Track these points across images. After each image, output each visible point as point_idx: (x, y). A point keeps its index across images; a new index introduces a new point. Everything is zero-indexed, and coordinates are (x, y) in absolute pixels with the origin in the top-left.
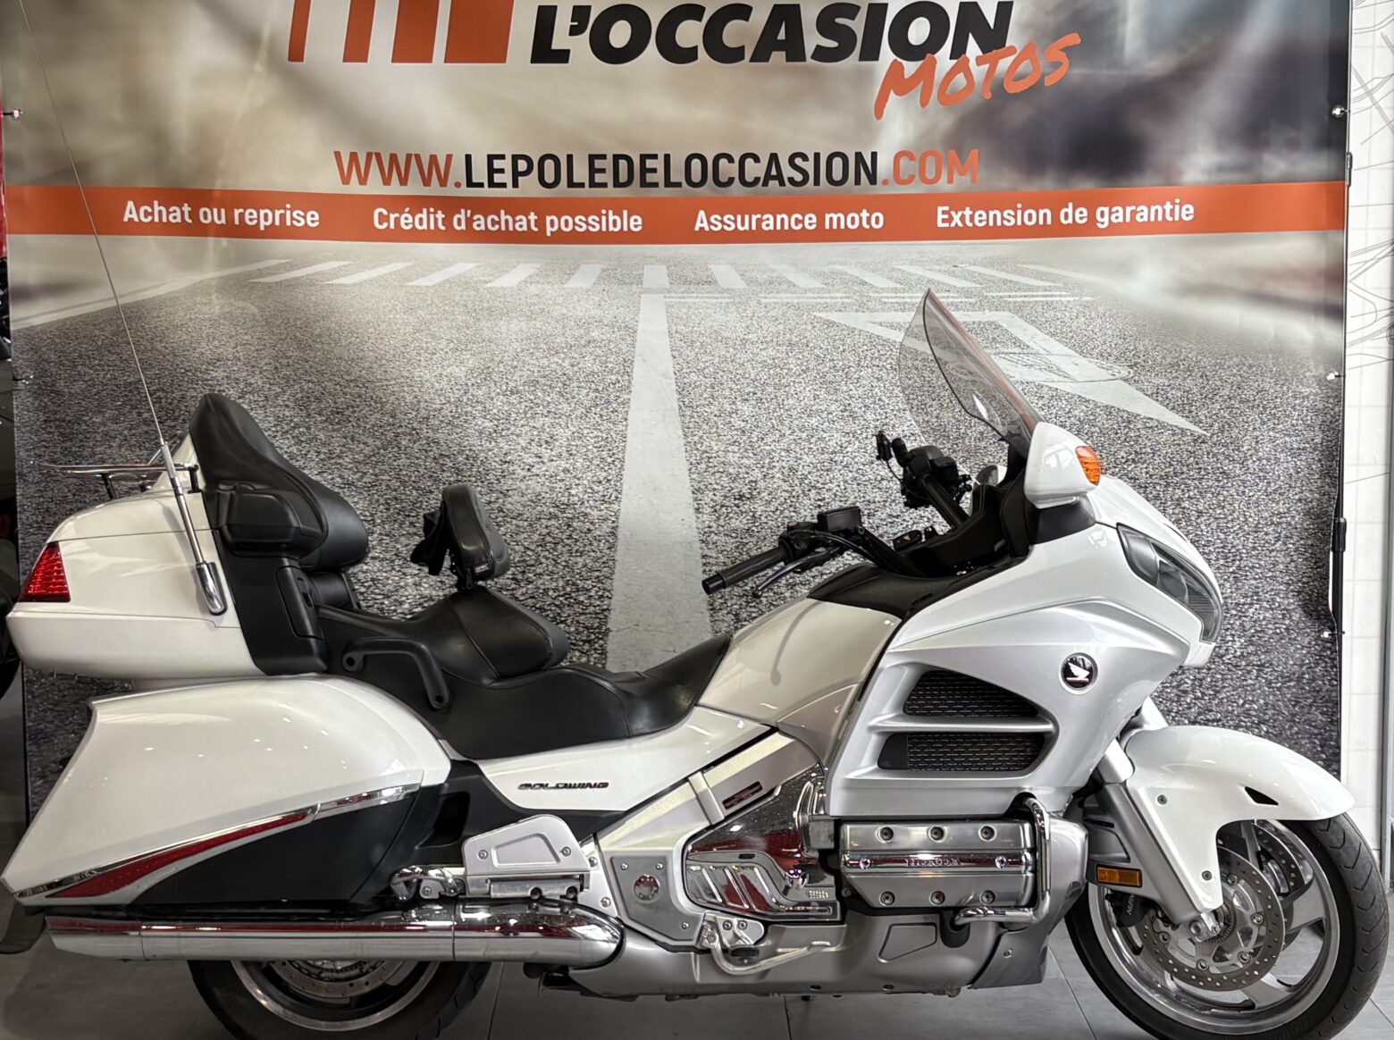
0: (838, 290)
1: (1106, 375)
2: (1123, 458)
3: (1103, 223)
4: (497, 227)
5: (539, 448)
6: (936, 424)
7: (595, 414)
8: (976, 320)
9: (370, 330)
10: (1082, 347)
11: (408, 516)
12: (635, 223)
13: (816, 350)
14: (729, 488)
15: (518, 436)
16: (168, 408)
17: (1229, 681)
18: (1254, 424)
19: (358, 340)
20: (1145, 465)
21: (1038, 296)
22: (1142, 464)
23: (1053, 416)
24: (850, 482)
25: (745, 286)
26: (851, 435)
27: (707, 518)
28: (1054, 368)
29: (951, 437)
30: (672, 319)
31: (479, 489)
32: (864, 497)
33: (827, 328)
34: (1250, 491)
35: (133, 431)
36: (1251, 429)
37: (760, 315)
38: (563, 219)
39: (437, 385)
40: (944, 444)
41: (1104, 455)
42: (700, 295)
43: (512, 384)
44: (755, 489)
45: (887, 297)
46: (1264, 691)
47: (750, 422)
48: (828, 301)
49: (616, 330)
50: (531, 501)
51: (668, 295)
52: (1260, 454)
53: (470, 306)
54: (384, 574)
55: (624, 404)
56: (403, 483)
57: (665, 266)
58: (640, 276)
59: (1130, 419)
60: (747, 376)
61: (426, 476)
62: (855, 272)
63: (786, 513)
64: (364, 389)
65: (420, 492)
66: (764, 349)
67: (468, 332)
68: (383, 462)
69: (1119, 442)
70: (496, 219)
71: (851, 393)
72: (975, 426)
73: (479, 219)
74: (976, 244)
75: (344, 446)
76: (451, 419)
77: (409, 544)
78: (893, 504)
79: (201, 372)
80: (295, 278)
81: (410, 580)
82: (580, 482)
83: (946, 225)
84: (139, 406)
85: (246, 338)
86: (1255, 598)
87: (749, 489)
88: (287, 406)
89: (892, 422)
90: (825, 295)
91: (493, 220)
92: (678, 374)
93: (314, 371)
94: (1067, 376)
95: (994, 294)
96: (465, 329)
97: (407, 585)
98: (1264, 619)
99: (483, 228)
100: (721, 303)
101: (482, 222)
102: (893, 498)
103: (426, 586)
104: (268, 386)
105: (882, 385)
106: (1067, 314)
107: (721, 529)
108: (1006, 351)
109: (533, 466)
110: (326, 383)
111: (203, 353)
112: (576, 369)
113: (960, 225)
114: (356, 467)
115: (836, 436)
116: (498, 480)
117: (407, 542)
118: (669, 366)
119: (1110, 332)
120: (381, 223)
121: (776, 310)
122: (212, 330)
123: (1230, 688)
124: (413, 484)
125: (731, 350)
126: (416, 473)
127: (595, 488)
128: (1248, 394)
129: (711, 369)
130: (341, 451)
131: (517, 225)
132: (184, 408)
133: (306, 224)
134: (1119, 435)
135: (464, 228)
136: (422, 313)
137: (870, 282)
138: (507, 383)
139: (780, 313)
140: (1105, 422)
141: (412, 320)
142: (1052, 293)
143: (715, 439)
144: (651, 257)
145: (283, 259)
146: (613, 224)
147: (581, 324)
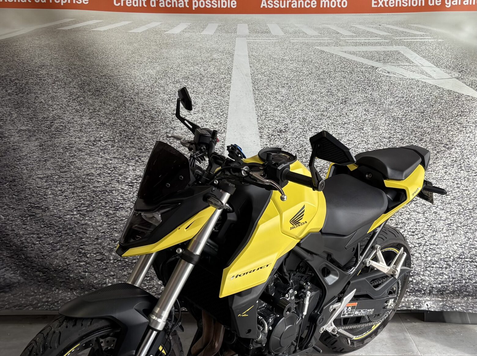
0: (326, 36)
1: (448, 76)
2: (455, 114)
3: (448, 5)
4: (170, 5)
6: (370, 98)
7: (215, 92)
8: (389, 50)
9: (111, 52)
10: (437, 64)
11: (130, 139)
12: (234, 4)
13: (315, 64)
14: (276, 127)
16: (20, 88)
19: (106, 57)
20: (466, 117)
21: (418, 39)
22: (465, 117)
23: (424, 95)
24: (330, 124)
25: (283, 34)
26: (331, 103)
27: (265, 140)
28: (425, 72)
29: (377, 104)
30: (251, 50)
31: (162, 126)
32: (337, 132)
33: (321, 54)
37: (290, 48)
39: (142, 78)
40: (374, 107)
41: (447, 113)
42: (263, 38)
44: (287, 128)
45: (349, 40)
47: (285, 97)
48: (321, 41)
49: (224, 54)
50: (185, 132)
51: (248, 38)
53: (158, 42)
54: (119, 165)
55: (228, 88)
56: (128, 123)
57: (247, 25)
58: (236, 29)
59: (459, 96)
60: (284, 76)
61: (137, 120)
62: (334, 28)
63: (301, 139)
64: (109, 80)
65: (135, 128)
66: (292, 63)
67: (157, 54)
68: (118, 114)
69: (454, 107)
70: (170, 2)
71: (331, 84)
72: (388, 98)
74: (390, 15)
76: (149, 94)
77: (131, 152)
78: (350, 135)
79: (35, 71)
80: (77, 28)
81: (131, 168)
82: (208, 124)
83: (376, 6)
84: (6, 87)
85: (56, 56)
87: (284, 127)
88: (75, 87)
89: (350, 97)
90: (320, 39)
91: (168, 2)
92: (253, 75)
93: (86, 71)
94: (430, 76)
95: (398, 38)
96: (155, 53)
97: (129, 170)
99: (164, 6)
100: (272, 42)
101: (163, 3)
102: (350, 132)
103: (138, 171)
104: (66, 78)
105: (345, 80)
106: (431, 47)
107: (271, 145)
108: (403, 64)
109: (187, 116)
110: (92, 77)
111: (36, 63)
112: (206, 72)
113: (382, 6)
114: (106, 116)
115: (324, 103)
116: (170, 122)
117: (130, 150)
118: (248, 71)
119: (450, 56)
120: (117, 3)
121: (297, 45)
122: (40, 52)
124: (132, 124)
125: (277, 64)
126: (133, 119)
127: (215, 126)
129: (268, 73)
130: (99, 108)
131: (179, 5)
132: (27, 88)
133: (82, 2)
134: (454, 104)
135: (155, 6)
136: (135, 45)
137: (341, 33)
138: (175, 78)
139: (300, 47)
140: (447, 97)
141: (131, 48)
142: (425, 38)
143: (269, 105)
144: (241, 20)
145: (72, 18)
146: (223, 3)
147: (209, 51)
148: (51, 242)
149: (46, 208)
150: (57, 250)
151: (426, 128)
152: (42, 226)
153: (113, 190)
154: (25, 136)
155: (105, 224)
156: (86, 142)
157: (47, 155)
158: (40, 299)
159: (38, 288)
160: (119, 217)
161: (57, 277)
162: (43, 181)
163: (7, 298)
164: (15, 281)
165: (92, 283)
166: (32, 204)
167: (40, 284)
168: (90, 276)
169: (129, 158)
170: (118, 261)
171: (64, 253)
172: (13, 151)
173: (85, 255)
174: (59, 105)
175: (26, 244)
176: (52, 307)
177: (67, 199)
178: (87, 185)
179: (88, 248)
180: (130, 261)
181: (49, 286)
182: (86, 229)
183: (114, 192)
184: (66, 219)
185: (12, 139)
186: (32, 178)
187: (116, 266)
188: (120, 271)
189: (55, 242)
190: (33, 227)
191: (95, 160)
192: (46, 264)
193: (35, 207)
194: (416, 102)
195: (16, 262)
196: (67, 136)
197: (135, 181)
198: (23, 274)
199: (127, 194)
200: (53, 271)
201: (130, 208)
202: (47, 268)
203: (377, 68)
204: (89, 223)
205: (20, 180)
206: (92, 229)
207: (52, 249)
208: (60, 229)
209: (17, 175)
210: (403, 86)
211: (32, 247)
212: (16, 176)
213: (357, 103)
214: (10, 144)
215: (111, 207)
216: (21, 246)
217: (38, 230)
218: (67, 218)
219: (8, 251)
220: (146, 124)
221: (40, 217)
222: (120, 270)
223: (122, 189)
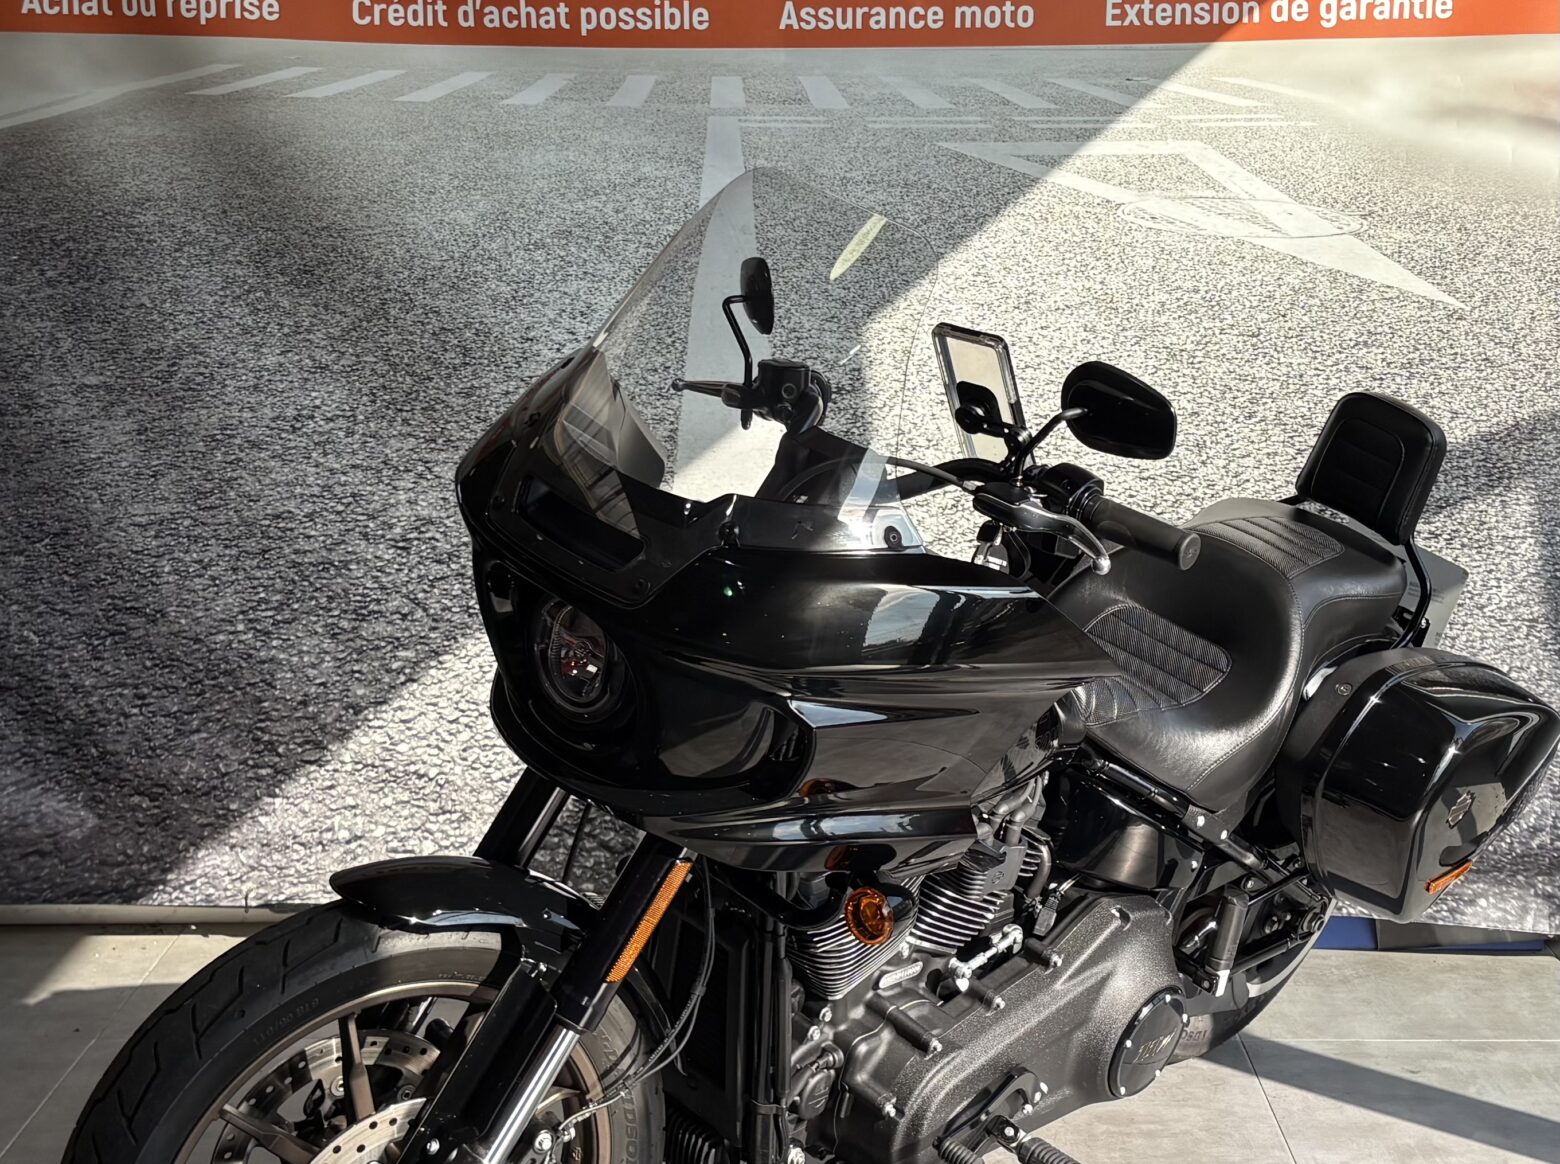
0: (972, 112)
1: (1330, 228)
2: (1351, 340)
3: (1328, 21)
4: (515, 23)
5: (572, 322)
6: (1100, 292)
8: (1156, 153)
9: (347, 160)
10: (1297, 192)
11: (401, 410)
12: (700, 19)
13: (940, 193)
15: (544, 304)
16: (80, 264)
17: (1490, 641)
18: (1529, 295)
19: (331, 173)
20: (1381, 350)
21: (1239, 120)
22: (1378, 348)
23: (1258, 283)
25: (849, 107)
26: (986, 307)
28: (1260, 218)
29: (1120, 310)
30: (751, 151)
31: (493, 374)
33: (955, 164)
34: (1523, 384)
35: (33, 296)
36: (1524, 300)
37: (868, 145)
38: (604, 12)
39: (436, 235)
40: (1110, 319)
41: (1326, 337)
42: (787, 118)
43: (536, 236)
44: (857, 379)
45: (1037, 122)
46: (1538, 655)
47: (852, 289)
48: (958, 126)
49: (675, 164)
51: (743, 118)
52: (1538, 335)
53: (481, 130)
54: (369, 488)
56: (394, 366)
57: (739, 79)
58: (707, 91)
59: (1362, 287)
61: (423, 357)
62: (996, 87)
64: (340, 239)
65: (416, 379)
66: (872, 192)
67: (478, 165)
68: (366, 338)
69: (1347, 318)
70: (515, 12)
71: (986, 250)
72: (1153, 293)
73: (491, 13)
74: (1157, 49)
75: (314, 317)
76: (455, 280)
77: (402, 448)
78: (1041, 400)
79: (125, 216)
80: (247, 90)
81: (403, 497)
83: (1118, 23)
84: (42, 261)
85: (184, 170)
86: (1530, 529)
87: (849, 378)
88: (239, 262)
89: (1041, 290)
90: (954, 119)
91: (510, 13)
92: (760, 228)
93: (274, 214)
94: (1276, 229)
95: (1180, 118)
96: (473, 161)
97: (398, 502)
98: (1540, 558)
99: (497, 24)
100: (814, 129)
101: (496, 16)
102: (1040, 391)
103: (424, 504)
104: (214, 235)
105: (1028, 240)
106: (1278, 144)
108: (1195, 194)
109: (564, 345)
110: (290, 232)
111: (127, 191)
112: (621, 216)
113: (1137, 23)
114: (332, 345)
115: (965, 308)
116: (517, 363)
117: (400, 445)
118: (749, 217)
119: (1336, 170)
120: (362, 17)
121: (888, 139)
122: (138, 160)
123: (1491, 651)
124: (406, 368)
126: (410, 353)
128: (1522, 253)
129: (803, 220)
130: (311, 323)
131: (542, 21)
132: (101, 264)
133: (261, 15)
134: (1347, 309)
135: (473, 25)
136: (417, 138)
137: (1015, 102)
138: (530, 234)
139: (894, 142)
140: (1328, 292)
141: (403, 147)
142: (1258, 116)
143: (807, 313)
144: (721, 65)
145: (230, 62)
146: (670, 18)
147: (629, 155)
148: (175, 709)
149: (157, 612)
150: (193, 732)
151: (1264, 381)
152: (148, 664)
153: (351, 561)
154: (96, 404)
155: (328, 658)
156: (273, 420)
157: (158, 458)
158: (143, 874)
159: (137, 843)
160: (367, 640)
161: (191, 812)
162: (148, 534)
163: (47, 871)
164: (71, 822)
165: (293, 827)
166: (116, 601)
167: (142, 830)
168: (288, 806)
169: (397, 468)
170: (366, 766)
171: (211, 741)
172: (60, 449)
173: (271, 747)
174: (192, 313)
175: (102, 715)
176: (177, 898)
177: (217, 585)
178: (273, 545)
179: (278, 728)
180: (401, 768)
181: (167, 836)
182: (272, 676)
183: (353, 567)
184: (213, 646)
185: (59, 411)
186: (116, 525)
187: (361, 780)
188: (373, 796)
189: (184, 709)
190: (123, 666)
191: (298, 473)
192: (160, 772)
193: (127, 609)
194: (1237, 304)
195: (72, 768)
196: (218, 403)
197: (415, 535)
198: (92, 803)
199: (390, 574)
200: (180, 794)
201: (399, 613)
202: (163, 786)
203: (1119, 205)
204: (282, 656)
205: (83, 532)
206: (289, 675)
207: (177, 730)
208: (197, 674)
209: (74, 516)
210: (1197, 258)
211: (120, 724)
212: (70, 520)
213: (1062, 307)
214: (53, 425)
215: (346, 612)
216: (90, 720)
217: (137, 674)
218: (216, 643)
219: (51, 737)
220: (447, 368)
221: (139, 638)
222: (371, 792)
223: (376, 557)
